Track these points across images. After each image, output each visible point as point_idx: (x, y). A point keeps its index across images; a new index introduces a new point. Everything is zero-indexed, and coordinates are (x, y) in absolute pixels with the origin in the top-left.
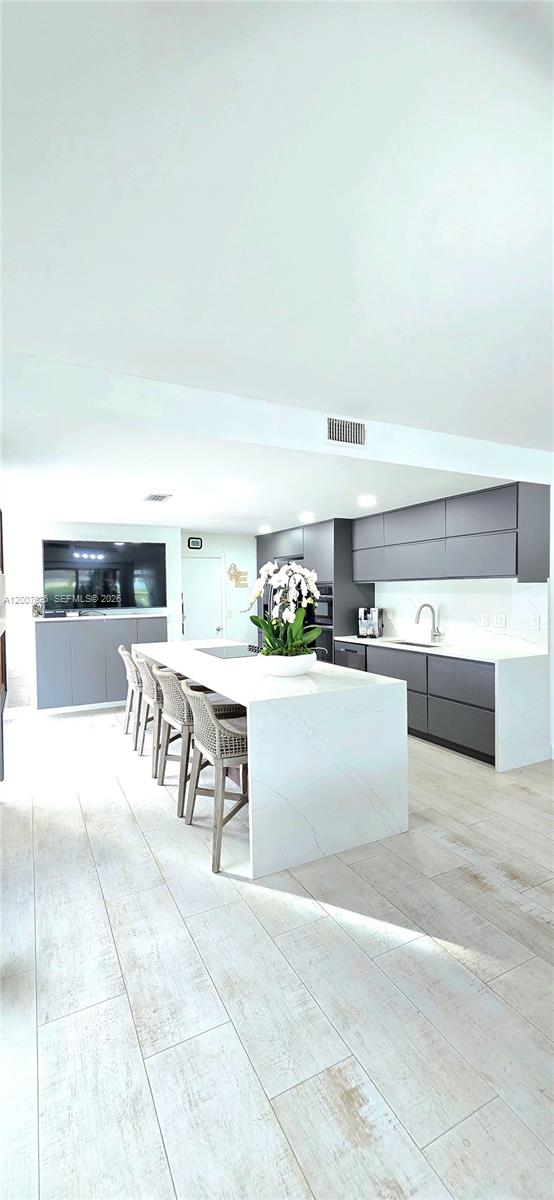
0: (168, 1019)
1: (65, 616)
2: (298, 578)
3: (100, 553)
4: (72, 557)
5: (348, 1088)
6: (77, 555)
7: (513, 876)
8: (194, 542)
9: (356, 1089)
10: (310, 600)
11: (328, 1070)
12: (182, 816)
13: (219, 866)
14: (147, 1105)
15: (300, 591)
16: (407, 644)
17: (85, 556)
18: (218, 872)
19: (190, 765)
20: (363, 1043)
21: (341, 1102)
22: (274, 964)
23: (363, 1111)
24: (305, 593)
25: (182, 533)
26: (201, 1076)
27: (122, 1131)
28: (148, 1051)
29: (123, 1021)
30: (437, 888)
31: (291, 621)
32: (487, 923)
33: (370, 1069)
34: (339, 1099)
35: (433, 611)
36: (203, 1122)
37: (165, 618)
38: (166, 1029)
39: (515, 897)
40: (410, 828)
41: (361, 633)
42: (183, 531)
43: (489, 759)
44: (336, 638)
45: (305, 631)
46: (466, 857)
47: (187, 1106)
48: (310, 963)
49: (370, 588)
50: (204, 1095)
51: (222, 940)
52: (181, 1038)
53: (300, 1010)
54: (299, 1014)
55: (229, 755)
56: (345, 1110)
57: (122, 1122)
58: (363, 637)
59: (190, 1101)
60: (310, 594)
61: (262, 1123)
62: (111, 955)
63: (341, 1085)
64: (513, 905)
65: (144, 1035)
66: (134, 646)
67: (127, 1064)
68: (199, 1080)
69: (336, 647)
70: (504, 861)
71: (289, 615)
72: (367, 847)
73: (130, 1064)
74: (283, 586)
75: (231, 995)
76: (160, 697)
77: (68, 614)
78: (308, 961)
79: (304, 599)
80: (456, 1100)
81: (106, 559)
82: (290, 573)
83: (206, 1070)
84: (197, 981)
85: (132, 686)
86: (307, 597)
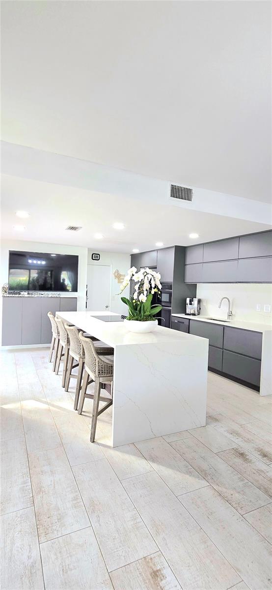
0: (56, 523)
1: (20, 294)
2: (150, 276)
3: (43, 261)
4: (28, 262)
5: (155, 570)
6: (30, 261)
7: (265, 456)
8: (95, 257)
9: (160, 570)
10: (156, 290)
11: (145, 558)
12: (76, 410)
13: (94, 439)
14: (39, 569)
15: (151, 285)
16: (213, 320)
17: (35, 262)
18: (93, 442)
19: (82, 381)
20: (166, 544)
21: (150, 577)
22: (120, 496)
23: (162, 583)
24: (153, 286)
25: (88, 251)
26: (71, 556)
27: (22, 584)
28: (42, 539)
29: (30, 522)
30: (219, 460)
31: (144, 301)
32: (246, 481)
33: (169, 560)
34: (149, 576)
35: (229, 301)
36: (70, 582)
37: (76, 298)
38: (54, 528)
39: (264, 467)
40: (207, 424)
41: (187, 312)
42: (89, 250)
43: (256, 388)
44: (173, 315)
45: (152, 308)
46: (238, 442)
47: (61, 572)
48: (141, 496)
49: (194, 286)
50: (71, 567)
51: (91, 480)
52: (62, 533)
53: (132, 523)
54: (131, 525)
55: (103, 375)
56: (152, 582)
57: (23, 579)
58: (188, 314)
59: (63, 570)
60: (156, 287)
61: (103, 585)
62: (28, 484)
63: (151, 567)
64: (263, 471)
65: (41, 531)
66: (57, 313)
67: (30, 546)
68: (69, 558)
69: (172, 319)
70: (260, 446)
71: (143, 298)
72: (180, 433)
73: (31, 546)
74: (140, 281)
75: (93, 511)
76: (68, 341)
77: (22, 293)
78: (139, 495)
79: (153, 289)
80: (218, 581)
81: (46, 264)
82: (145, 274)
83: (74, 553)
84: (75, 502)
85: (55, 335)
86: (154, 288)
